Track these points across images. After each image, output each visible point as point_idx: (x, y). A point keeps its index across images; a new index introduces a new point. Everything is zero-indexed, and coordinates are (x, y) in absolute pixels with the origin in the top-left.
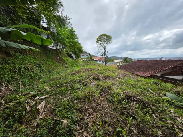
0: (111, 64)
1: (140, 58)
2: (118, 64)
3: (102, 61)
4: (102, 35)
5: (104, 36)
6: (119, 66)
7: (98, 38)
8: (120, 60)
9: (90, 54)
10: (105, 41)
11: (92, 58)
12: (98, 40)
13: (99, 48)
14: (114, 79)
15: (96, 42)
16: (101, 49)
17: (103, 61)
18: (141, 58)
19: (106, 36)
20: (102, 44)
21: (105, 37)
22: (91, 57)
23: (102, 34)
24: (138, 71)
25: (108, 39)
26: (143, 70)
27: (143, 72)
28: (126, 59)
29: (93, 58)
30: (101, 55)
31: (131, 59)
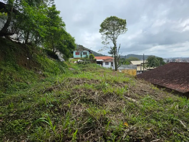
0: (127, 68)
1: (178, 58)
2: (139, 69)
3: (110, 64)
4: (109, 19)
5: (113, 20)
6: (139, 72)
7: (103, 23)
8: (142, 62)
9: (90, 51)
10: (116, 28)
11: (93, 58)
12: (103, 27)
13: (104, 40)
14: (121, 99)
15: (100, 30)
16: (108, 43)
17: (112, 63)
18: (180, 57)
19: (116, 20)
20: (110, 34)
21: (115, 23)
22: (91, 57)
23: (109, 17)
24: (171, 81)
25: (121, 25)
26: (179, 81)
27: (179, 83)
28: (151, 60)
29: (95, 58)
30: (109, 52)
31: (161, 59)
